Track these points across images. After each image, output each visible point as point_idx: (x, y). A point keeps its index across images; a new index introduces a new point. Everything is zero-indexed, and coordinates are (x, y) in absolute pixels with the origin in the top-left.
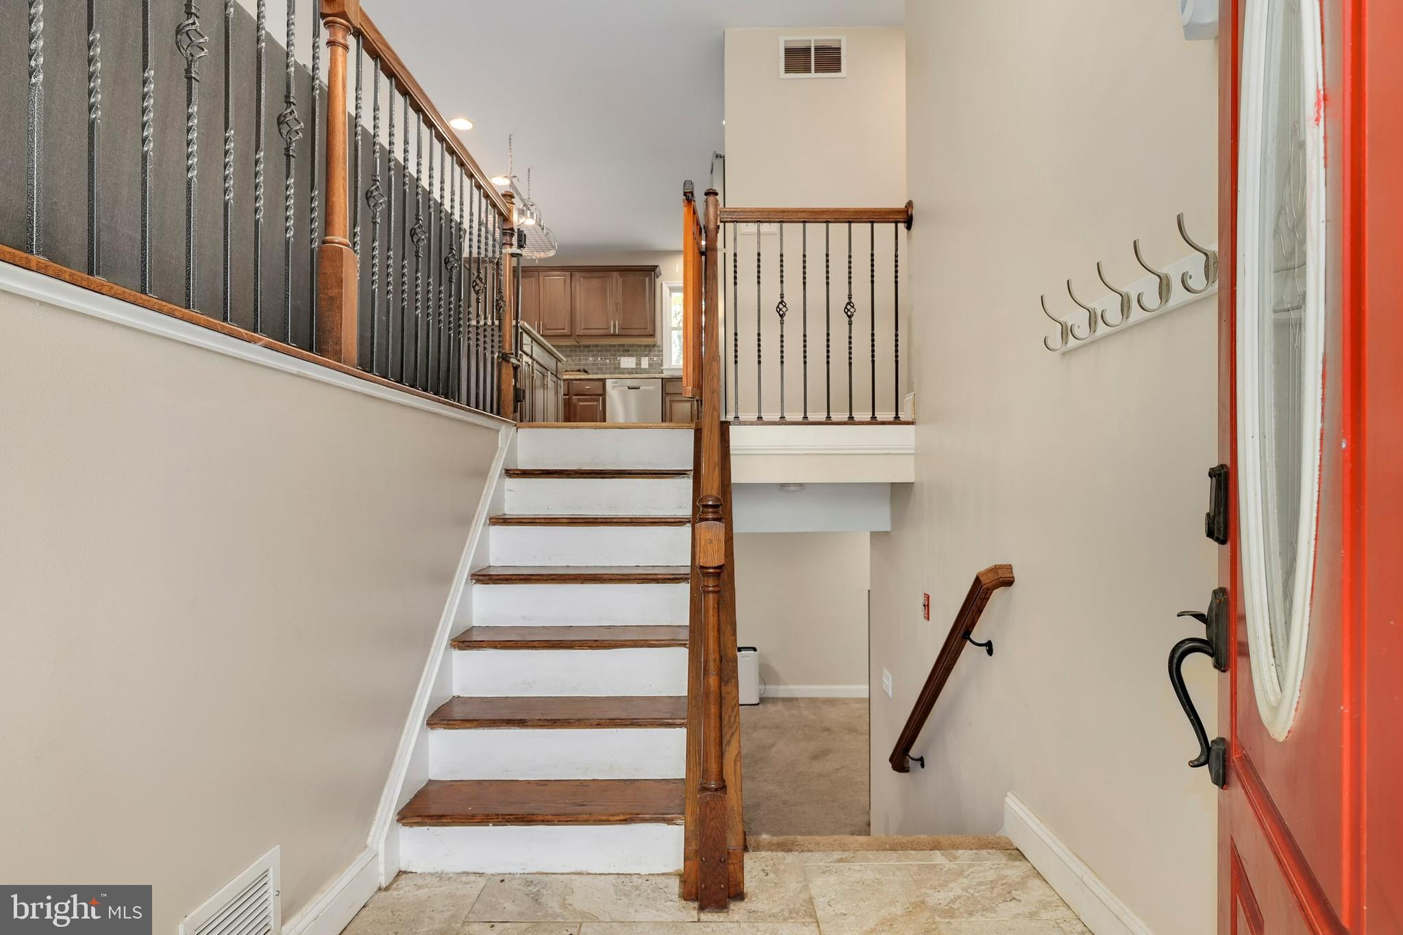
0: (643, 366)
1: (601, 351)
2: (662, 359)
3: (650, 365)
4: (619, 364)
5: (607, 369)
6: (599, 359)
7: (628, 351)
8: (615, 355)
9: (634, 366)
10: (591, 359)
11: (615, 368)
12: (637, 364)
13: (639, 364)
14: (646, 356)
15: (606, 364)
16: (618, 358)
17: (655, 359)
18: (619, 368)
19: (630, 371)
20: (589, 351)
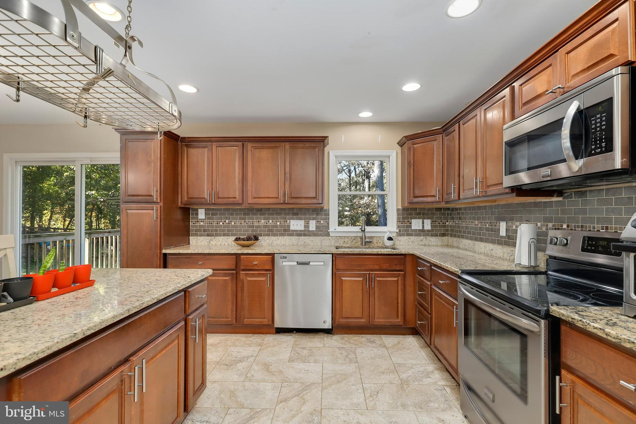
0: (311, 229)
1: (273, 214)
2: (329, 222)
3: (317, 227)
4: (289, 226)
5: (278, 231)
6: (271, 221)
7: (297, 214)
8: (285, 218)
9: (303, 228)
10: (263, 221)
11: (285, 230)
12: (305, 227)
13: (307, 226)
14: (313, 219)
15: (276, 226)
16: (288, 221)
17: (322, 222)
18: (289, 230)
19: (299, 234)
20: (261, 214)
